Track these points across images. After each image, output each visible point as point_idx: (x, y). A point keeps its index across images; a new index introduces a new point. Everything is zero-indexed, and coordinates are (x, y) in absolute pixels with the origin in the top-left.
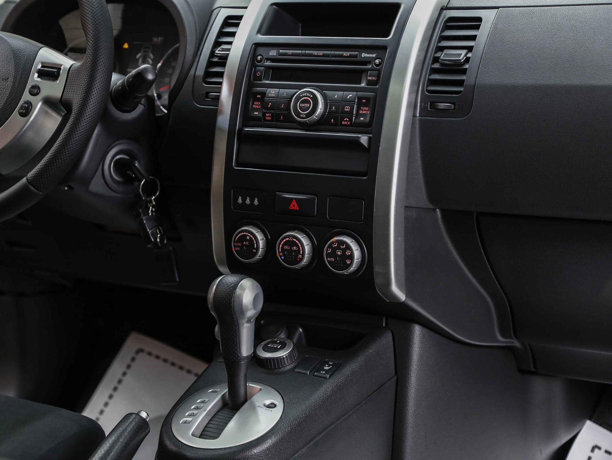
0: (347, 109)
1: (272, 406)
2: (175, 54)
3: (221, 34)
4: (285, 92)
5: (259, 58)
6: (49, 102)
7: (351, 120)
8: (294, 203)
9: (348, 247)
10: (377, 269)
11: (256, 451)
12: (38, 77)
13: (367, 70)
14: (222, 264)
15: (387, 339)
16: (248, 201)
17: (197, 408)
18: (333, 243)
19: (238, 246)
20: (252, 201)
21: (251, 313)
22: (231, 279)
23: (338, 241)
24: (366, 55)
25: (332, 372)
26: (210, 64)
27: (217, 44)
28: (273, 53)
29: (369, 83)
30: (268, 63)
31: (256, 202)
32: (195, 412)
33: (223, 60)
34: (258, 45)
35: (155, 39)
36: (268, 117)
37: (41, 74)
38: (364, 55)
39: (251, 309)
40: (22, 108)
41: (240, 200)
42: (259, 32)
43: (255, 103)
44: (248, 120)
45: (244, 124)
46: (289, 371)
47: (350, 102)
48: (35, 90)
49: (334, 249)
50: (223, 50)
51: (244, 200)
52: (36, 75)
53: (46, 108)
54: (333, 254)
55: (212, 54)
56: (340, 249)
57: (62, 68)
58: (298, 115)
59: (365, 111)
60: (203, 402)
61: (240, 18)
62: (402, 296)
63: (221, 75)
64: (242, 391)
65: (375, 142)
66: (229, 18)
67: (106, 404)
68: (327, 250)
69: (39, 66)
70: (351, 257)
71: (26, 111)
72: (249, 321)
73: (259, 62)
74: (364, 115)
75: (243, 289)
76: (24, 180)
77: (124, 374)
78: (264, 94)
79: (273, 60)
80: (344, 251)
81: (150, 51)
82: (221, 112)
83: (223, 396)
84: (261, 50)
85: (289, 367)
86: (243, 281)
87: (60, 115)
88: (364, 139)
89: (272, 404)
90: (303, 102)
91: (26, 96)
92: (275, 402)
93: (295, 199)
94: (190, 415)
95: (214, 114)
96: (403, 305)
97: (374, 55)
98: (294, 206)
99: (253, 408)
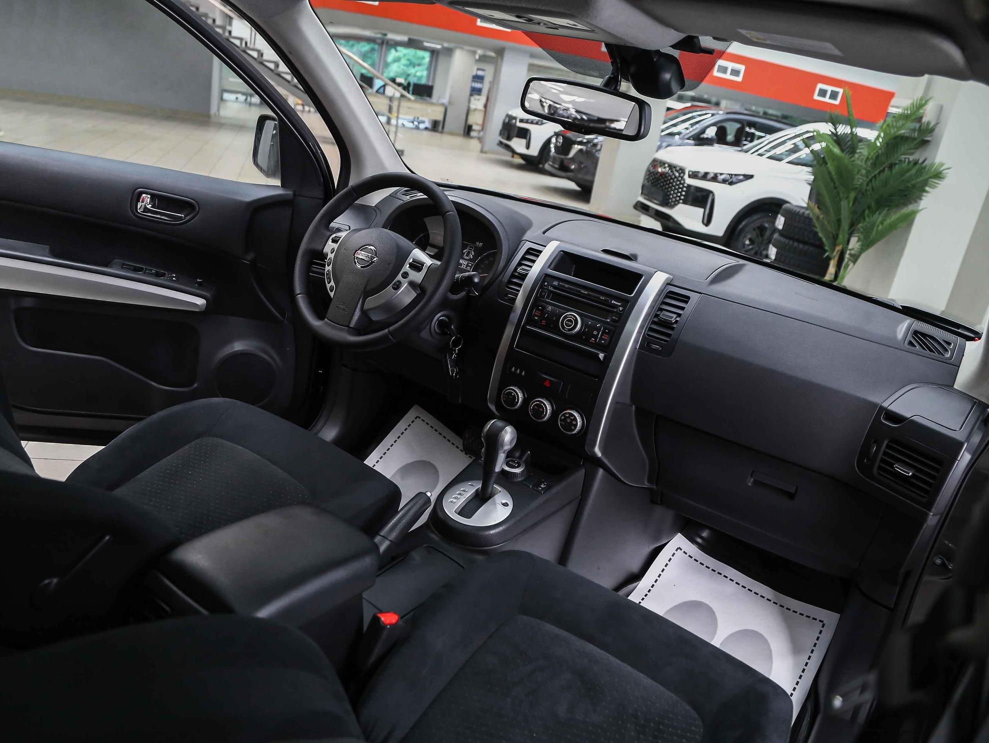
0: (595, 333)
1: (506, 505)
2: (492, 264)
3: (523, 258)
4: (558, 311)
5: (546, 283)
6: (412, 284)
7: (596, 340)
8: (548, 382)
9: (575, 419)
10: (589, 436)
11: (492, 532)
12: (409, 267)
13: (613, 312)
14: (491, 403)
15: (582, 472)
16: (518, 371)
17: (460, 494)
18: (566, 413)
19: (505, 398)
20: (521, 372)
21: (507, 447)
22: (500, 424)
23: (569, 413)
24: (615, 302)
25: (546, 490)
26: (513, 276)
27: (520, 264)
28: (556, 283)
29: (613, 320)
30: (551, 289)
31: (523, 373)
32: (459, 496)
33: (523, 277)
34: (547, 275)
35: (478, 243)
36: (544, 322)
37: (412, 266)
38: (613, 302)
39: (507, 445)
40: (395, 284)
41: (513, 369)
42: (549, 267)
43: (537, 311)
44: (530, 321)
45: (527, 323)
46: (519, 482)
47: (598, 330)
48: (405, 275)
49: (566, 418)
50: (523, 269)
51: (516, 370)
52: (408, 266)
53: (410, 288)
54: (564, 420)
55: (516, 269)
56: (570, 418)
57: (425, 265)
58: (563, 328)
59: (606, 337)
60: (464, 491)
61: (540, 252)
62: (599, 454)
63: (520, 286)
64: (490, 490)
65: (608, 358)
66: (530, 249)
67: (392, 445)
68: (561, 417)
69: (411, 261)
70: (576, 425)
71: (397, 286)
72: (504, 452)
73: (545, 286)
74: (604, 340)
75: (506, 433)
76: (386, 330)
77: (406, 429)
78: (544, 308)
79: (555, 287)
80: (572, 420)
81: (472, 250)
82: (514, 311)
83: (477, 490)
84: (548, 279)
85: (519, 479)
86: (507, 428)
87: (416, 293)
88: (601, 356)
89: (506, 503)
90: (568, 320)
91: (399, 277)
92: (509, 503)
93: (550, 380)
94: (455, 498)
95: (510, 309)
96: (599, 459)
97: (620, 304)
98: (547, 384)
99: (494, 504)
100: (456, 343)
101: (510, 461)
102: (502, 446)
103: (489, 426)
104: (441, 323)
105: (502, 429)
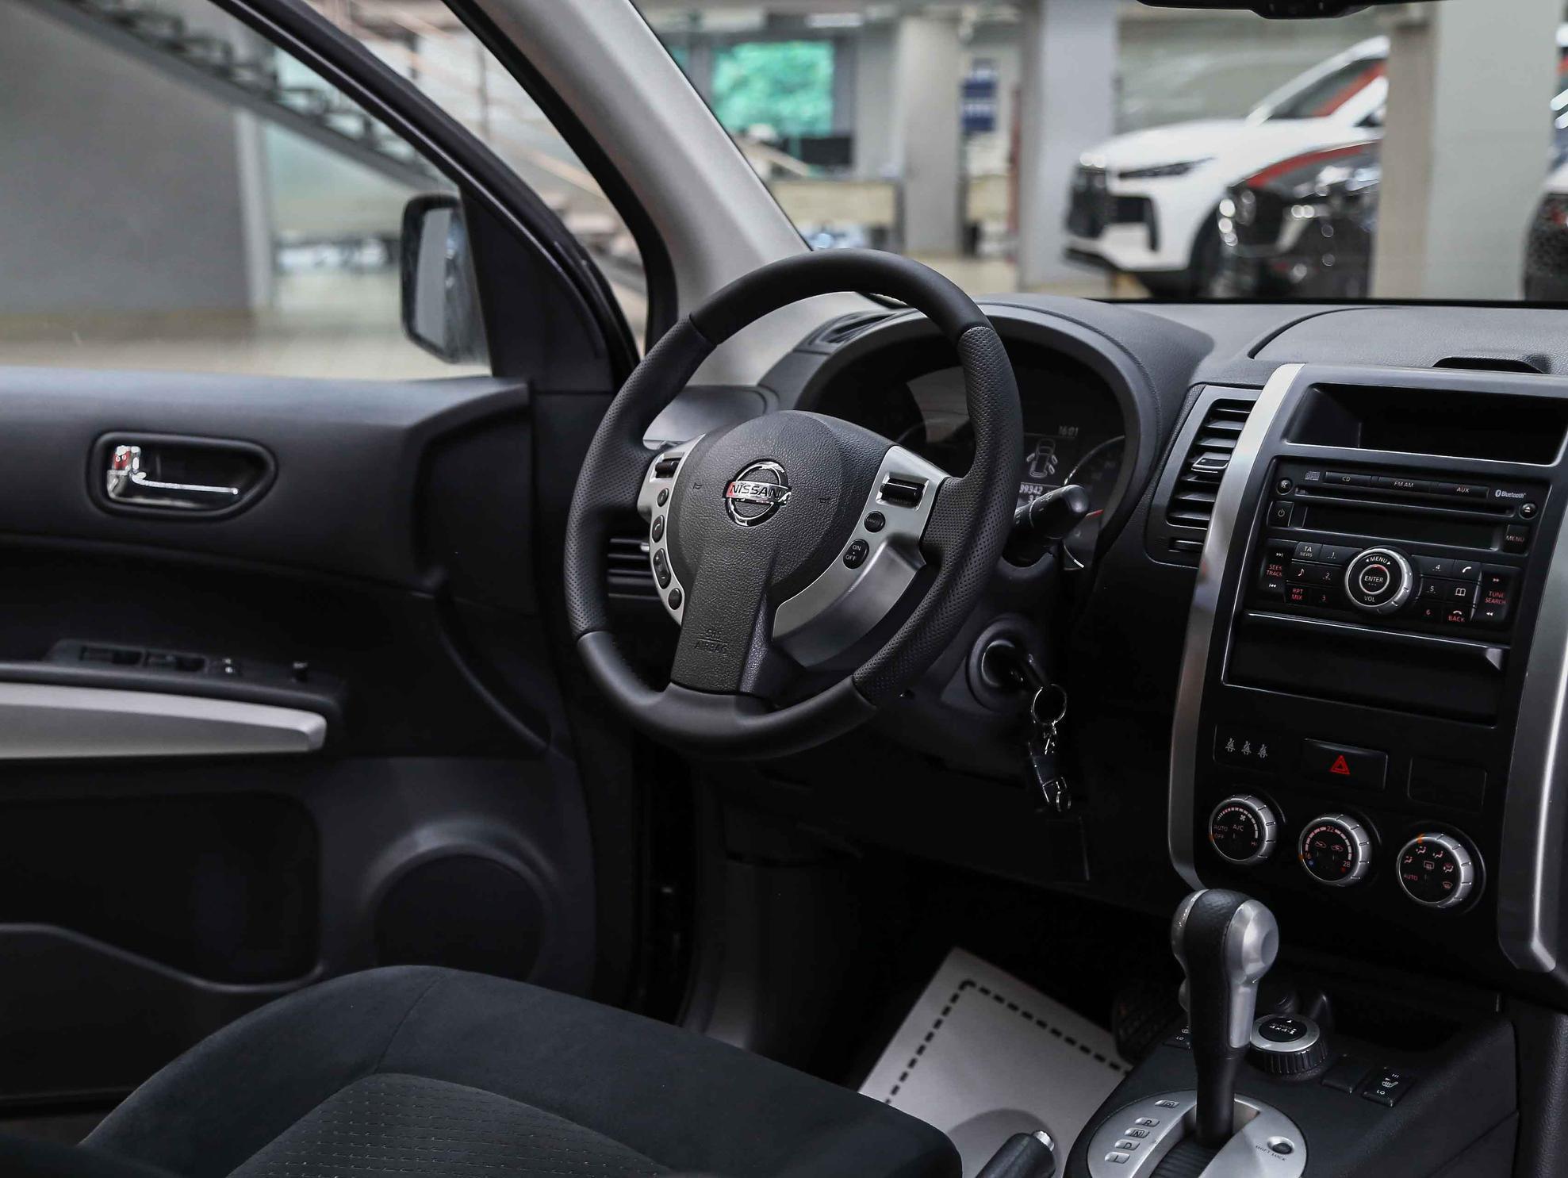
0: (1461, 592)
1: (1284, 1150)
3: (1204, 432)
4: (1333, 551)
5: (1284, 483)
6: (899, 544)
7: (1467, 613)
8: (1341, 760)
9: (1450, 858)
10: (1504, 904)
12: (883, 498)
13: (1502, 524)
14: (1183, 860)
15: (1504, 1037)
16: (1246, 749)
17: (1136, 1135)
18: (1417, 845)
19: (1221, 832)
20: (1255, 748)
21: (1254, 967)
22: (1218, 899)
23: (1426, 843)
24: (1505, 494)
25: (1400, 1094)
26: (1181, 486)
27: (1196, 450)
28: (1313, 476)
29: (1507, 547)
30: (1302, 495)
31: (1263, 752)
32: (1134, 1142)
33: (1211, 483)
34: (1282, 460)
35: (1063, 430)
36: (1297, 594)
37: (889, 494)
38: (1498, 493)
39: (1256, 961)
40: (850, 551)
41: (1231, 746)
42: (1286, 435)
43: (1272, 567)
44: (1255, 596)
45: (1248, 604)
46: (1309, 1082)
47: (1468, 581)
48: (876, 523)
49: (1419, 859)
50: (1208, 462)
51: (1239, 745)
52: (880, 495)
53: (892, 554)
54: (1415, 868)
55: (1187, 468)
56: (1432, 859)
57: (926, 485)
58: (1360, 596)
59: (1495, 598)
60: (1147, 1124)
61: (1249, 405)
62: (1549, 963)
63: (1207, 508)
64: (1225, 1112)
65: (1516, 661)
66: (1220, 403)
67: (904, 1077)
68: (1404, 858)
69: (886, 481)
70: (1455, 876)
71: (858, 557)
72: (1248, 983)
73: (1285, 490)
74: (1491, 608)
75: (1244, 921)
76: (847, 681)
77: (938, 1024)
78: (1290, 552)
79: (1311, 489)
80: (1440, 863)
81: (1052, 451)
82: (1204, 579)
83: (1186, 1117)
84: (1288, 470)
85: (1310, 1074)
86: (1242, 907)
87: (914, 567)
88: (1493, 655)
89: (1284, 1144)
90: (1371, 572)
91: (860, 531)
92: (1292, 1144)
93: (1345, 755)
94: (1124, 1147)
95: (1191, 578)
96: (1548, 977)
97: (1521, 496)
98: (1341, 769)
99: (1248, 1149)
100: (1048, 708)
101: (1270, 1022)
102: (1240, 965)
103: (1187, 911)
104: (995, 658)
105: (1229, 913)
